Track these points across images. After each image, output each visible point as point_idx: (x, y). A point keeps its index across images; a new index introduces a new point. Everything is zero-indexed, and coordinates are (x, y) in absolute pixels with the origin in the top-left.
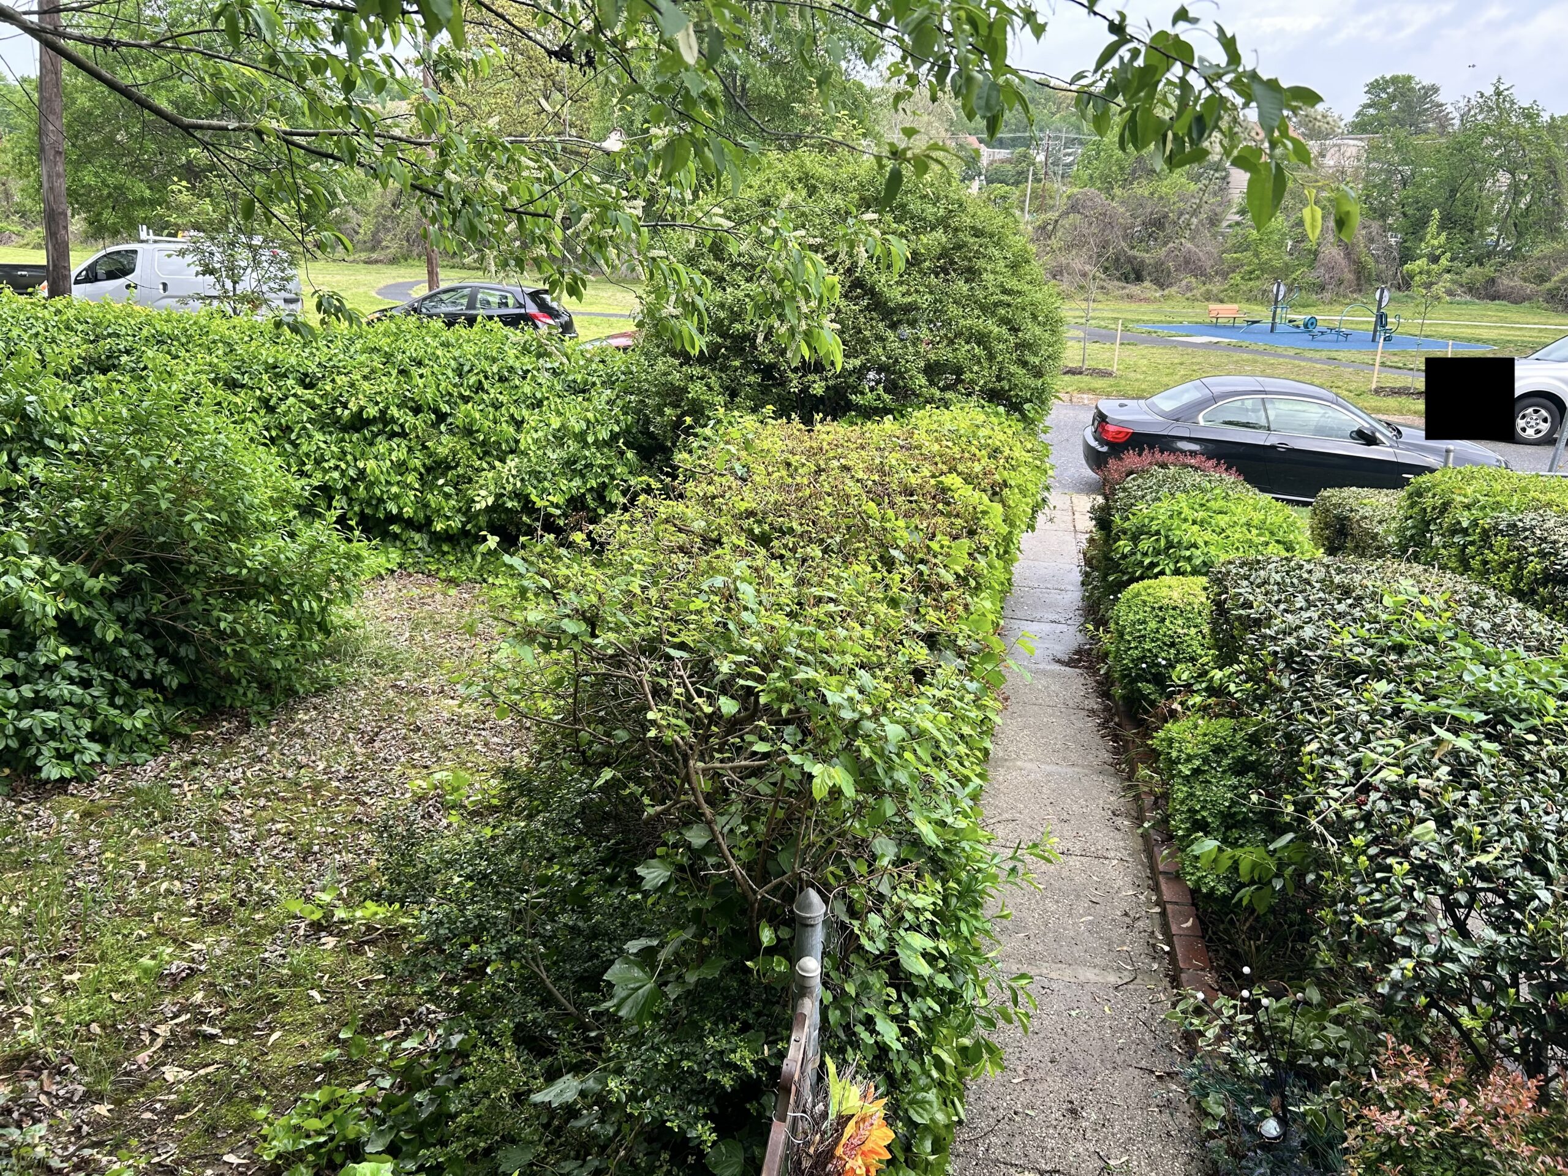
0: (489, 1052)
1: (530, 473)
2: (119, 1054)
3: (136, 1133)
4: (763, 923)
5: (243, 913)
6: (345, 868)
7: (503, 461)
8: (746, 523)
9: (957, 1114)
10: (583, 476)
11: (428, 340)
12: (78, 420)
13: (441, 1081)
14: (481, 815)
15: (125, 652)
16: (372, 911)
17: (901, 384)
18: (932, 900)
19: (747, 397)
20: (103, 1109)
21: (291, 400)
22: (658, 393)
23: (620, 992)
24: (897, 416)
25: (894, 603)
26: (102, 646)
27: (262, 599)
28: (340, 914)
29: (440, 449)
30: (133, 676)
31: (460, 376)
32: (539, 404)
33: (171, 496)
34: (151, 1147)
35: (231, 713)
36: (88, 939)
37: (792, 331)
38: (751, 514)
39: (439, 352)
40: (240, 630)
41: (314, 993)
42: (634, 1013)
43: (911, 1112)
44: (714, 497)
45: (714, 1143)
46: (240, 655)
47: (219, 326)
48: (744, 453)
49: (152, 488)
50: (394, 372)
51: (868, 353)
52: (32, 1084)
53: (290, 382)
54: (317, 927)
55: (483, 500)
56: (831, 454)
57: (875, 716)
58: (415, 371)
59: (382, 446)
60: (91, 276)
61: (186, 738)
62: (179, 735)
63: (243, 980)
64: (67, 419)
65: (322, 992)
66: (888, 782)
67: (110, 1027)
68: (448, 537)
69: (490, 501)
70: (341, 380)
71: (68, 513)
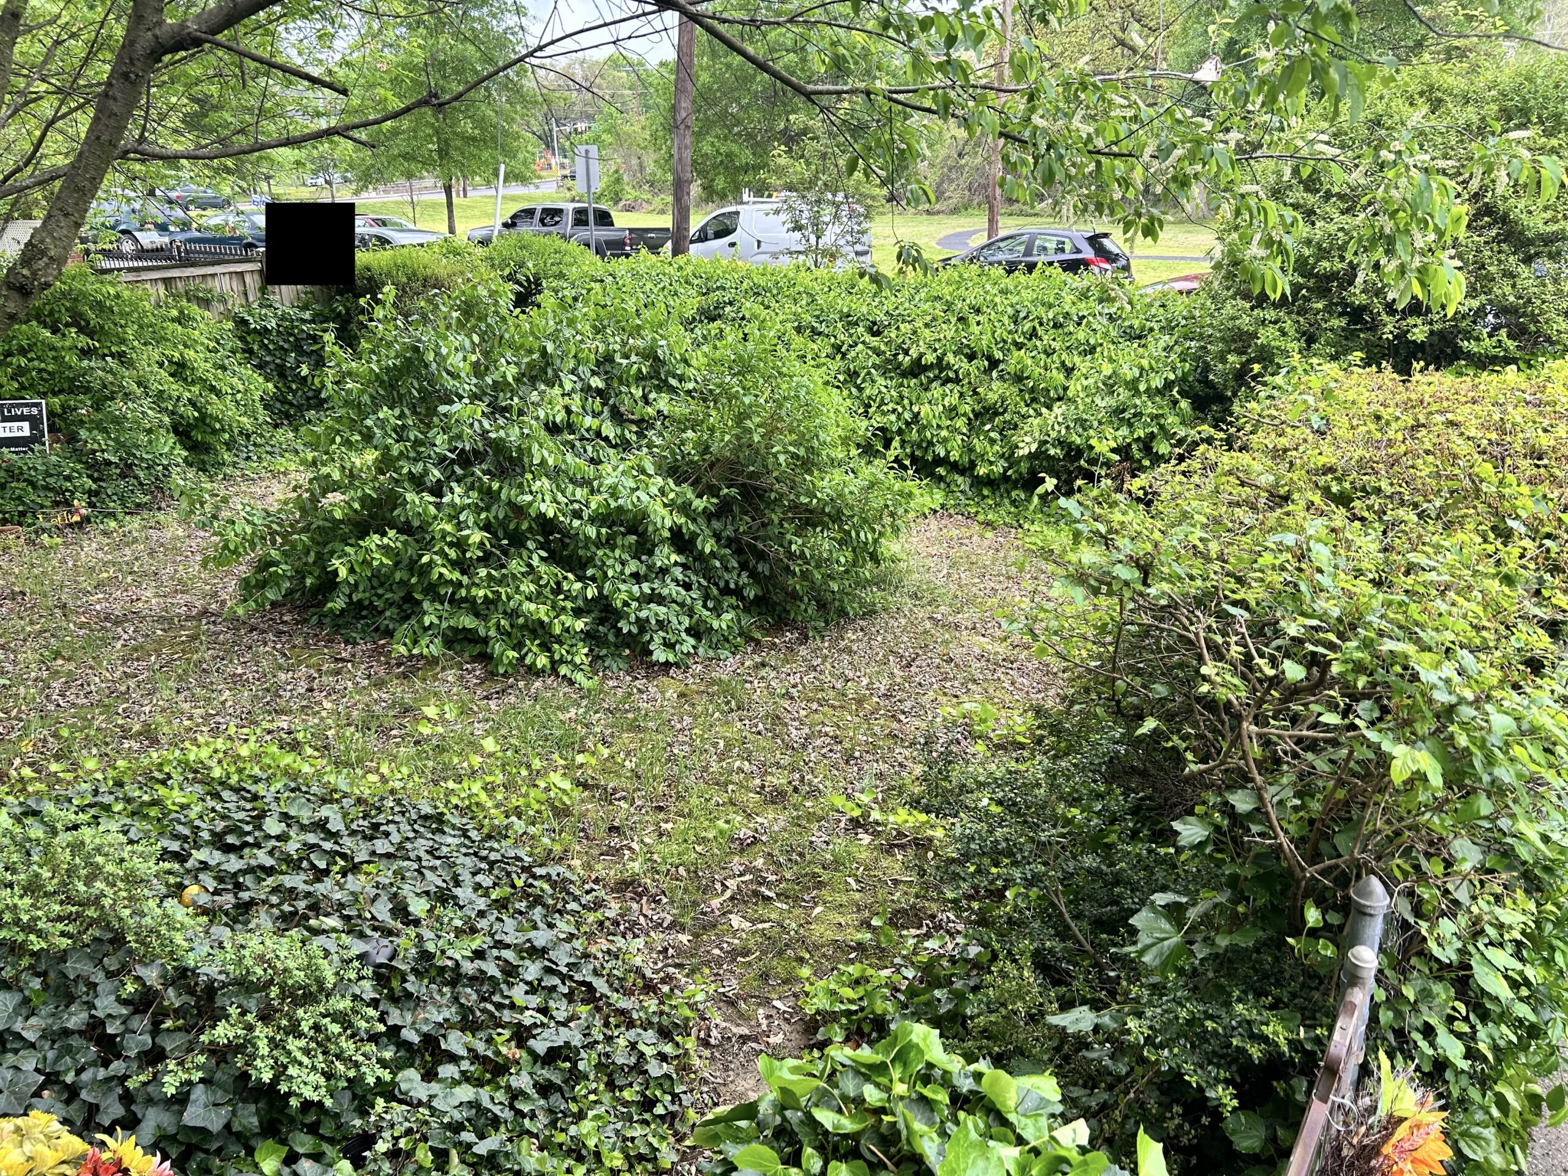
0: (1009, 967)
1: (1076, 421)
2: (698, 897)
3: (707, 964)
4: (1310, 902)
5: (796, 799)
6: (880, 776)
7: (1049, 408)
8: (1322, 481)
9: (1517, 1163)
10: (1130, 425)
11: (988, 287)
12: (694, 362)
13: (958, 985)
14: (1005, 749)
15: (718, 564)
16: (904, 818)
17: (1532, 328)
18: (1524, 919)
19: (1328, 344)
20: (684, 938)
21: (860, 347)
22: (1223, 339)
23: (1144, 939)
24: (1522, 366)
25: (1508, 580)
26: (700, 557)
27: (825, 527)
28: (876, 815)
29: (990, 395)
30: (722, 584)
31: (1015, 322)
32: (1092, 350)
33: (762, 430)
34: (718, 978)
35: (793, 626)
36: (680, 797)
37: (1402, 270)
38: (1331, 470)
39: (997, 300)
40: (807, 552)
41: (850, 880)
42: (1157, 962)
43: (1462, 1145)
44: (1285, 450)
45: (1235, 1109)
46: (805, 575)
47: (804, 278)
48: (1322, 405)
49: (749, 424)
50: (954, 320)
51: (1490, 291)
52: (635, 906)
53: (861, 330)
54: (856, 824)
55: (1026, 446)
56: (1435, 407)
57: (1476, 703)
58: (973, 319)
59: (936, 390)
60: (703, 237)
61: (758, 642)
62: (752, 639)
63: (795, 857)
64: (686, 362)
65: (858, 881)
66: (1486, 778)
67: (694, 874)
68: (989, 482)
69: (1034, 447)
70: (905, 328)
71: (683, 443)
